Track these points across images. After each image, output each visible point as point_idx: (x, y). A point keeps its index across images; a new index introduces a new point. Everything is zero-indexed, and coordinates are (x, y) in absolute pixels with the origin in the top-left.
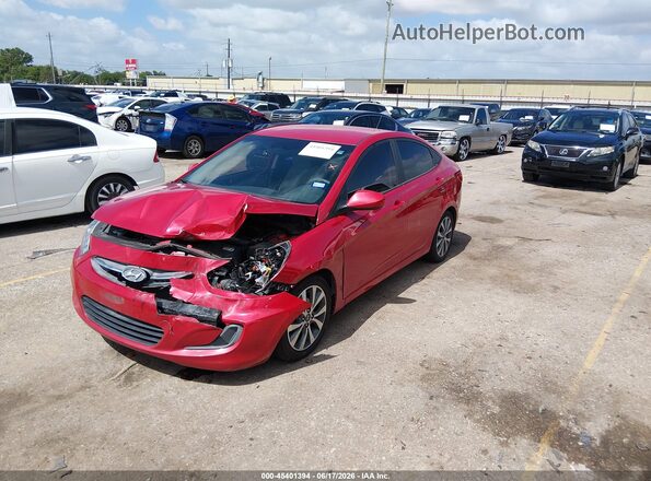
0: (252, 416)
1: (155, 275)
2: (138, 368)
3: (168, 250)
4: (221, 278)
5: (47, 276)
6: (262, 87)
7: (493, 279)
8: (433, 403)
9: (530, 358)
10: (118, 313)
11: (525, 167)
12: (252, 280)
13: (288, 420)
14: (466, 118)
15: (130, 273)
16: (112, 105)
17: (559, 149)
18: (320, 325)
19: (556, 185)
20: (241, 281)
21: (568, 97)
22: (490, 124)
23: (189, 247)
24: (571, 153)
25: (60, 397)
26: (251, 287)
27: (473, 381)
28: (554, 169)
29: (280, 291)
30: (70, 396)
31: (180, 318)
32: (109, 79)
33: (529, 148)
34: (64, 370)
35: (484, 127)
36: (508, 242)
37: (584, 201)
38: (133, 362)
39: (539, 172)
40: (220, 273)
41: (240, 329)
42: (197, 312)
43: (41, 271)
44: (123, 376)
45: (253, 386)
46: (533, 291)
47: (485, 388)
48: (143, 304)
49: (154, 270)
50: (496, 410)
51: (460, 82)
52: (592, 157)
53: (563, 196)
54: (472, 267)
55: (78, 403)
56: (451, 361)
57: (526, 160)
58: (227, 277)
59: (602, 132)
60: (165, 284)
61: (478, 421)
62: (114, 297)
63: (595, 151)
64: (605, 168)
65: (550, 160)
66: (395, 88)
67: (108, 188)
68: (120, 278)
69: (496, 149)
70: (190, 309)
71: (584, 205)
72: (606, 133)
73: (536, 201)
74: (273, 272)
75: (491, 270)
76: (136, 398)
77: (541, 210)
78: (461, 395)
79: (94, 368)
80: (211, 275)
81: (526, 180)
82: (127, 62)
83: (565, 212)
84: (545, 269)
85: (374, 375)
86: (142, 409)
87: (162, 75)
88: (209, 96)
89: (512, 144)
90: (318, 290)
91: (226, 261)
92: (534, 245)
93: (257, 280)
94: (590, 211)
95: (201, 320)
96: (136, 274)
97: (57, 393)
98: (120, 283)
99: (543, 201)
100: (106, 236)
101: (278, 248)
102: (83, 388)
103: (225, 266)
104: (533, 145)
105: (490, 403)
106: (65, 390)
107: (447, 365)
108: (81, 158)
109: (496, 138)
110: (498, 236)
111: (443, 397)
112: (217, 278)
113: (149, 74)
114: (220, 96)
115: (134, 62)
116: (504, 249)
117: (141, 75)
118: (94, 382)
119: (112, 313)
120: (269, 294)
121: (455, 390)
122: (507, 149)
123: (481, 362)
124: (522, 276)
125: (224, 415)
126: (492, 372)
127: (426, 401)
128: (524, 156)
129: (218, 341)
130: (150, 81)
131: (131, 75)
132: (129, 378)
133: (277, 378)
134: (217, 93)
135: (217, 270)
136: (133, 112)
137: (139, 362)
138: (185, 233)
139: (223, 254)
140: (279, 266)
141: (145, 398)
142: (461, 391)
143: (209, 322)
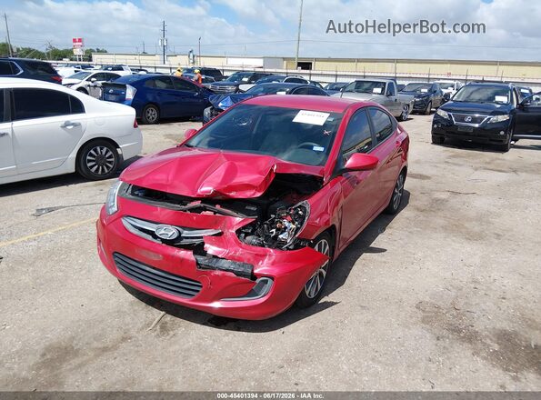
0: (288, 361)
1: (185, 233)
2: (169, 318)
3: (198, 210)
4: (247, 234)
5: (57, 232)
6: (194, 63)
7: (445, 228)
8: (441, 343)
9: (504, 298)
10: (154, 268)
11: (435, 132)
12: (276, 237)
13: (322, 364)
14: (378, 90)
15: (163, 232)
16: (71, 77)
17: (464, 117)
18: (324, 273)
19: (460, 147)
20: (267, 238)
21: (449, 74)
22: (397, 96)
23: (218, 207)
24: (474, 120)
25: (105, 349)
26: (276, 243)
27: (467, 322)
28: (460, 133)
29: (303, 247)
30: (115, 347)
31: (218, 273)
32: (60, 55)
33: (437, 116)
34: (101, 322)
35: (393, 98)
36: (443, 196)
37: (488, 160)
38: (163, 313)
39: (446, 135)
40: (246, 230)
41: (270, 281)
42: (232, 267)
43: (49, 228)
44: (158, 327)
45: (279, 332)
46: (481, 238)
47: (479, 327)
48: (183, 261)
49: (184, 228)
50: (496, 347)
51: (359, 61)
52: (491, 123)
53: (469, 156)
54: (421, 218)
55: (125, 354)
56: (440, 303)
57: (435, 126)
58: (252, 234)
59: (497, 103)
60: (197, 241)
61: (485, 358)
62: (152, 254)
63: (494, 119)
64: (502, 133)
65: (457, 126)
66: (306, 65)
67: (96, 151)
68: (155, 237)
69: (401, 116)
70: (226, 264)
71: (489, 163)
72: (501, 103)
73: (450, 161)
74: (298, 229)
75: (439, 220)
76: (177, 347)
77: (457, 168)
78: (462, 335)
79: (128, 319)
80: (239, 232)
81: (435, 142)
82: (74, 41)
83: (476, 169)
84: (482, 218)
85: (380, 319)
86: (185, 358)
87: (104, 52)
88: (149, 70)
89: (413, 113)
90: (325, 243)
91: (251, 219)
92: (465, 198)
93: (280, 236)
94: (495, 168)
95: (238, 274)
96: (169, 232)
97: (101, 346)
98: (155, 240)
99: (456, 161)
100: (131, 196)
101: (300, 207)
102: (124, 339)
103: (251, 224)
104: (442, 113)
105: (489, 342)
106: (108, 342)
107: (439, 308)
108: (73, 124)
109: (401, 108)
110: (432, 191)
111: (448, 338)
112: (243, 235)
113: (93, 51)
114: (158, 70)
115: (80, 40)
116: (442, 202)
117: (87, 52)
118: (133, 333)
119: (148, 269)
120: (294, 249)
121: (455, 330)
122: (410, 116)
123: (466, 303)
124: (466, 225)
125: (263, 362)
126: (478, 313)
127: (435, 342)
128: (434, 122)
129: (251, 293)
130: (95, 57)
131: (78, 52)
132: (164, 328)
133: (297, 324)
134: (155, 68)
135: (244, 228)
136: (90, 83)
137: (168, 312)
138: (216, 193)
139: (248, 213)
140: (301, 224)
141: (185, 347)
142: (460, 331)
143: (244, 276)
